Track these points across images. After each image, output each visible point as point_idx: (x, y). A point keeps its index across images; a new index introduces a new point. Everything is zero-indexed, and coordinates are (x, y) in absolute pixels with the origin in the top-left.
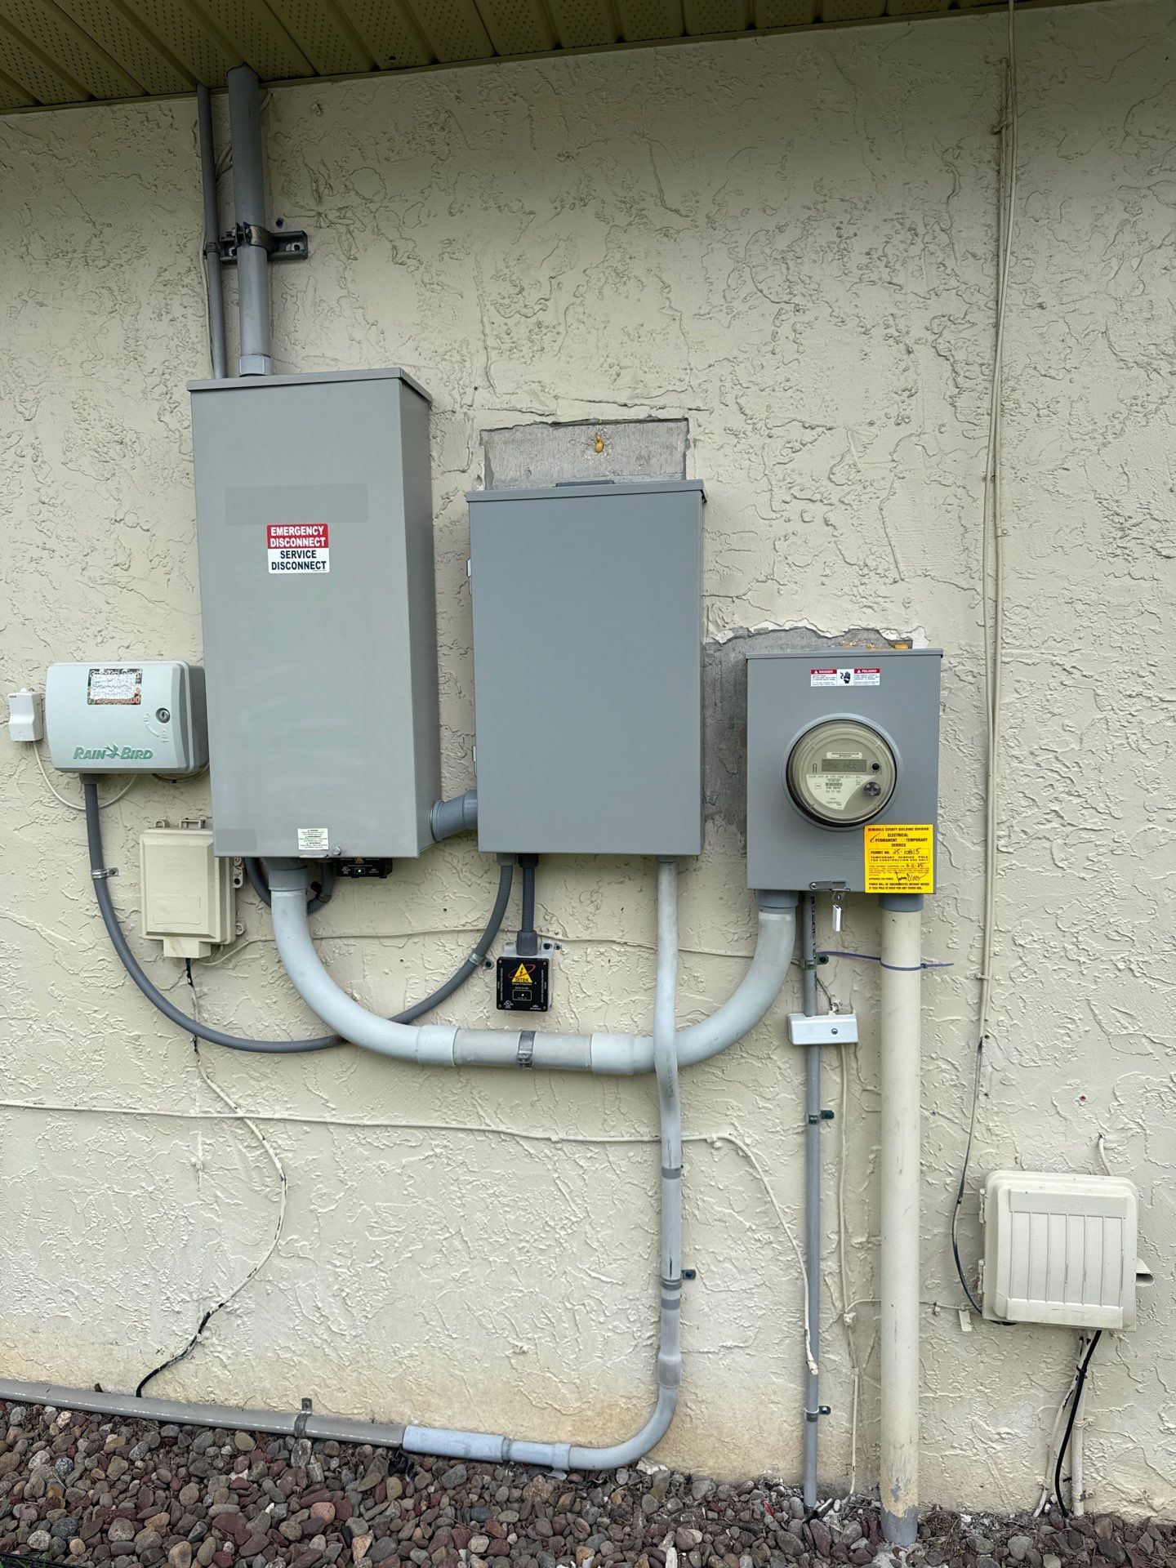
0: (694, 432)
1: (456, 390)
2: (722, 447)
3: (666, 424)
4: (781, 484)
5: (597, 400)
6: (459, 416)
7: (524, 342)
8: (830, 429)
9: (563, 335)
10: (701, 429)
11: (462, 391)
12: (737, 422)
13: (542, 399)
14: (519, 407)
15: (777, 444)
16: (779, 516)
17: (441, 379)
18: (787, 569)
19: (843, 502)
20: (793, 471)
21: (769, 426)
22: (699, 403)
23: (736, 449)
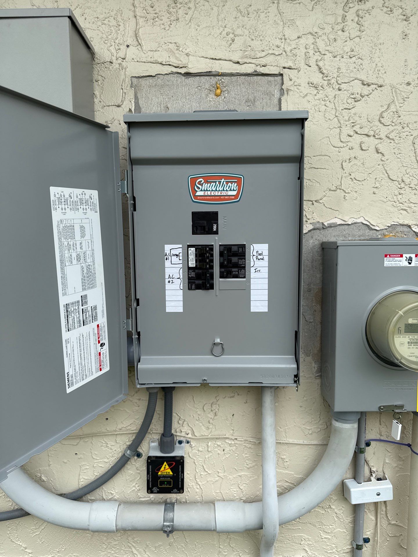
0: (287, 84)
1: (113, 47)
2: (306, 95)
3: (266, 78)
4: (347, 123)
5: (217, 58)
6: (116, 66)
7: (164, 14)
8: (381, 86)
9: (193, 9)
10: (292, 82)
11: (117, 47)
12: (317, 78)
13: (178, 55)
14: (160, 60)
15: (344, 95)
16: (345, 145)
17: (102, 38)
18: (350, 182)
19: (388, 138)
20: (355, 114)
21: (339, 82)
22: (290, 64)
23: (316, 98)
